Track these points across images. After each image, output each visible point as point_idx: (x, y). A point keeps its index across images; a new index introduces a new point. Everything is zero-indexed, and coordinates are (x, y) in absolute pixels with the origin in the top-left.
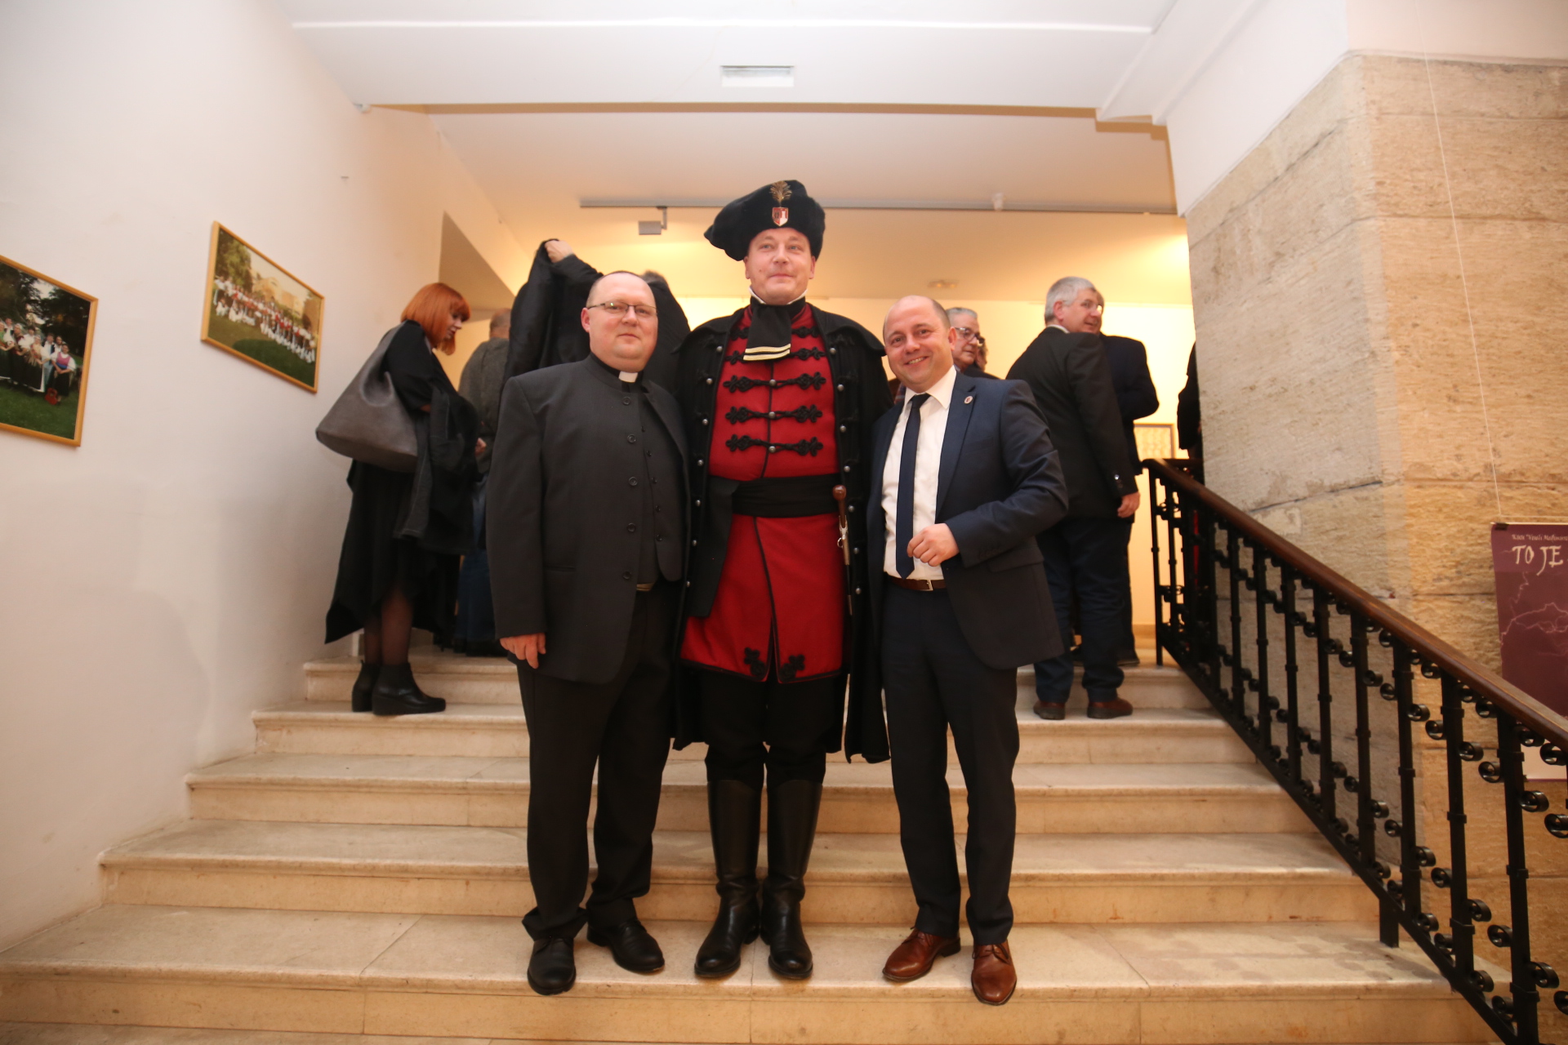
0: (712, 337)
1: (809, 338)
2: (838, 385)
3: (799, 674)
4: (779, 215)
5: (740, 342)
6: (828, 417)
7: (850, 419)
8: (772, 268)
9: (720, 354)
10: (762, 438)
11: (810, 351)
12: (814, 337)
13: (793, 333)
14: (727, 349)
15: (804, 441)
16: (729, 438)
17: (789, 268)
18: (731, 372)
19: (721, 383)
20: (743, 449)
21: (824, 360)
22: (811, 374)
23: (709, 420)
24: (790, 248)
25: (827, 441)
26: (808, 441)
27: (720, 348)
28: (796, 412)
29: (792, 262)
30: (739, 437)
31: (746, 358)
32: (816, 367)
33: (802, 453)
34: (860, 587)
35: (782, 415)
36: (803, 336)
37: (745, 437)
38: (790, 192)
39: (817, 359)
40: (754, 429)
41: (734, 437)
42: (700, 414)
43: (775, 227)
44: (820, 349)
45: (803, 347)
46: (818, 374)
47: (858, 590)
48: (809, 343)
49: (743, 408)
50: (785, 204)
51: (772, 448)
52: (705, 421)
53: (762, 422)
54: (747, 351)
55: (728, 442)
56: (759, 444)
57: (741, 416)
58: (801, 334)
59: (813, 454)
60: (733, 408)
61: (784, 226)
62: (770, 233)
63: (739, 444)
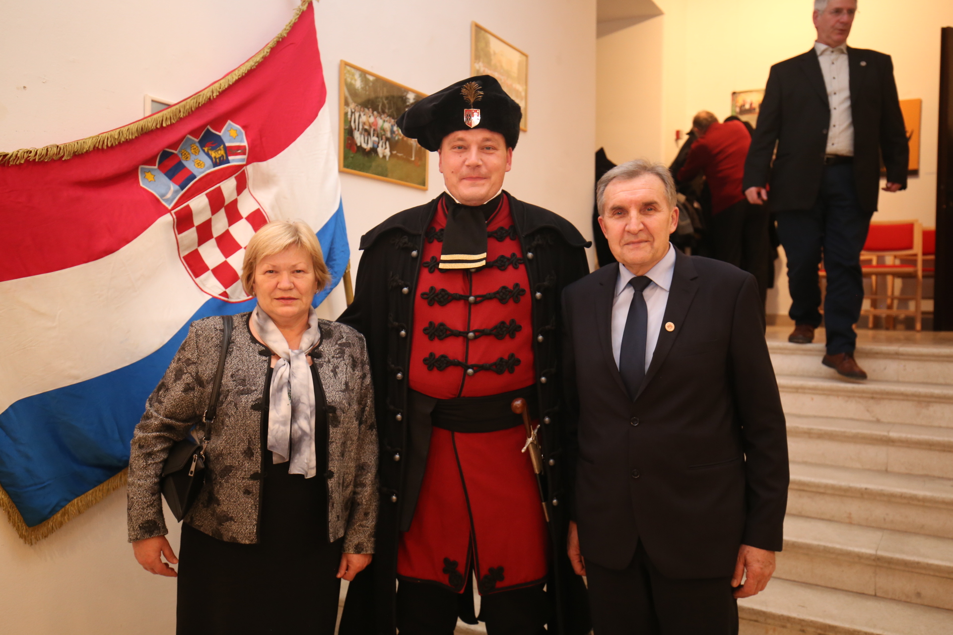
0: (406, 239)
1: (508, 241)
2: (535, 293)
3: (499, 585)
4: (470, 116)
5: (436, 246)
6: (526, 330)
7: (547, 327)
8: (465, 171)
9: (415, 259)
10: (460, 358)
11: (508, 260)
12: (512, 239)
13: (491, 235)
14: (422, 254)
15: (501, 359)
16: (426, 355)
17: (484, 170)
18: (427, 281)
19: (419, 293)
20: (441, 369)
21: (522, 268)
22: (510, 287)
23: (407, 332)
24: (484, 148)
25: (525, 356)
26: (506, 358)
27: (414, 253)
28: (496, 328)
29: (485, 164)
30: (438, 355)
31: (441, 266)
32: (514, 277)
33: (499, 372)
34: (557, 499)
35: (481, 334)
36: (501, 239)
37: (443, 356)
38: (482, 93)
39: (516, 268)
40: (452, 348)
41: (431, 355)
42: (396, 324)
43: (467, 128)
44: (519, 255)
45: (502, 253)
46: (517, 285)
47: (555, 501)
48: (508, 248)
49: (442, 325)
50: (476, 105)
51: (470, 371)
52: (403, 333)
53: (460, 340)
54: (443, 257)
55: (425, 360)
56: (457, 364)
57: (438, 332)
58: (499, 236)
59: (511, 371)
60: (431, 323)
61: (476, 127)
62: (460, 134)
63: (436, 363)
